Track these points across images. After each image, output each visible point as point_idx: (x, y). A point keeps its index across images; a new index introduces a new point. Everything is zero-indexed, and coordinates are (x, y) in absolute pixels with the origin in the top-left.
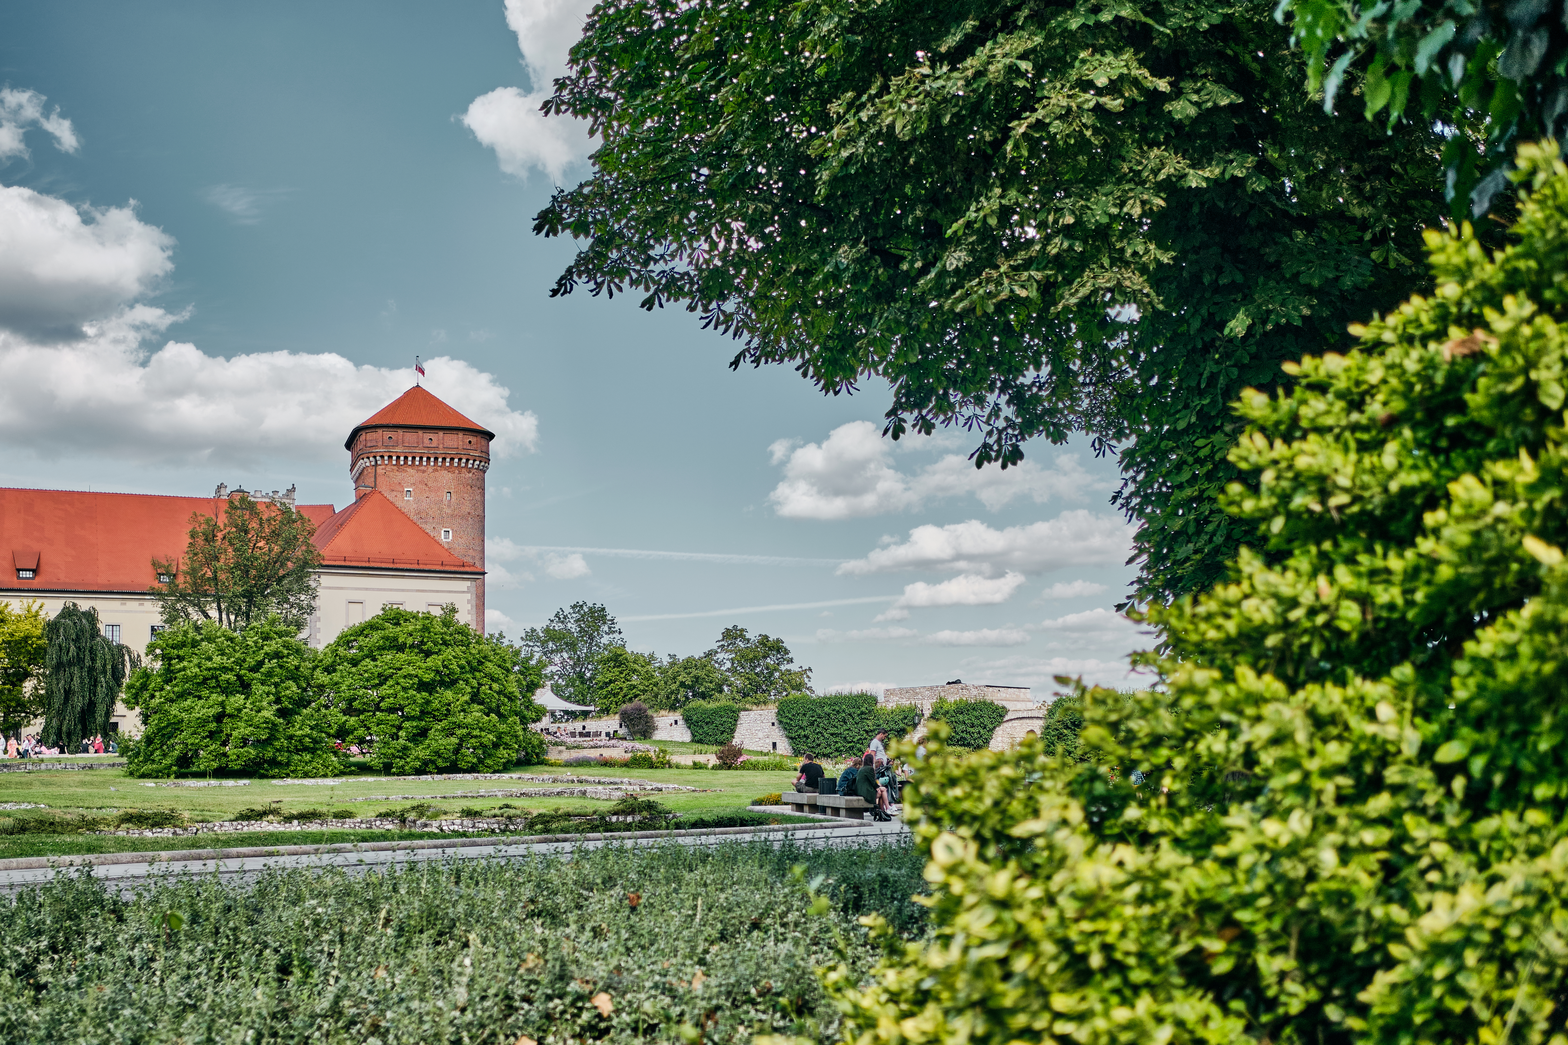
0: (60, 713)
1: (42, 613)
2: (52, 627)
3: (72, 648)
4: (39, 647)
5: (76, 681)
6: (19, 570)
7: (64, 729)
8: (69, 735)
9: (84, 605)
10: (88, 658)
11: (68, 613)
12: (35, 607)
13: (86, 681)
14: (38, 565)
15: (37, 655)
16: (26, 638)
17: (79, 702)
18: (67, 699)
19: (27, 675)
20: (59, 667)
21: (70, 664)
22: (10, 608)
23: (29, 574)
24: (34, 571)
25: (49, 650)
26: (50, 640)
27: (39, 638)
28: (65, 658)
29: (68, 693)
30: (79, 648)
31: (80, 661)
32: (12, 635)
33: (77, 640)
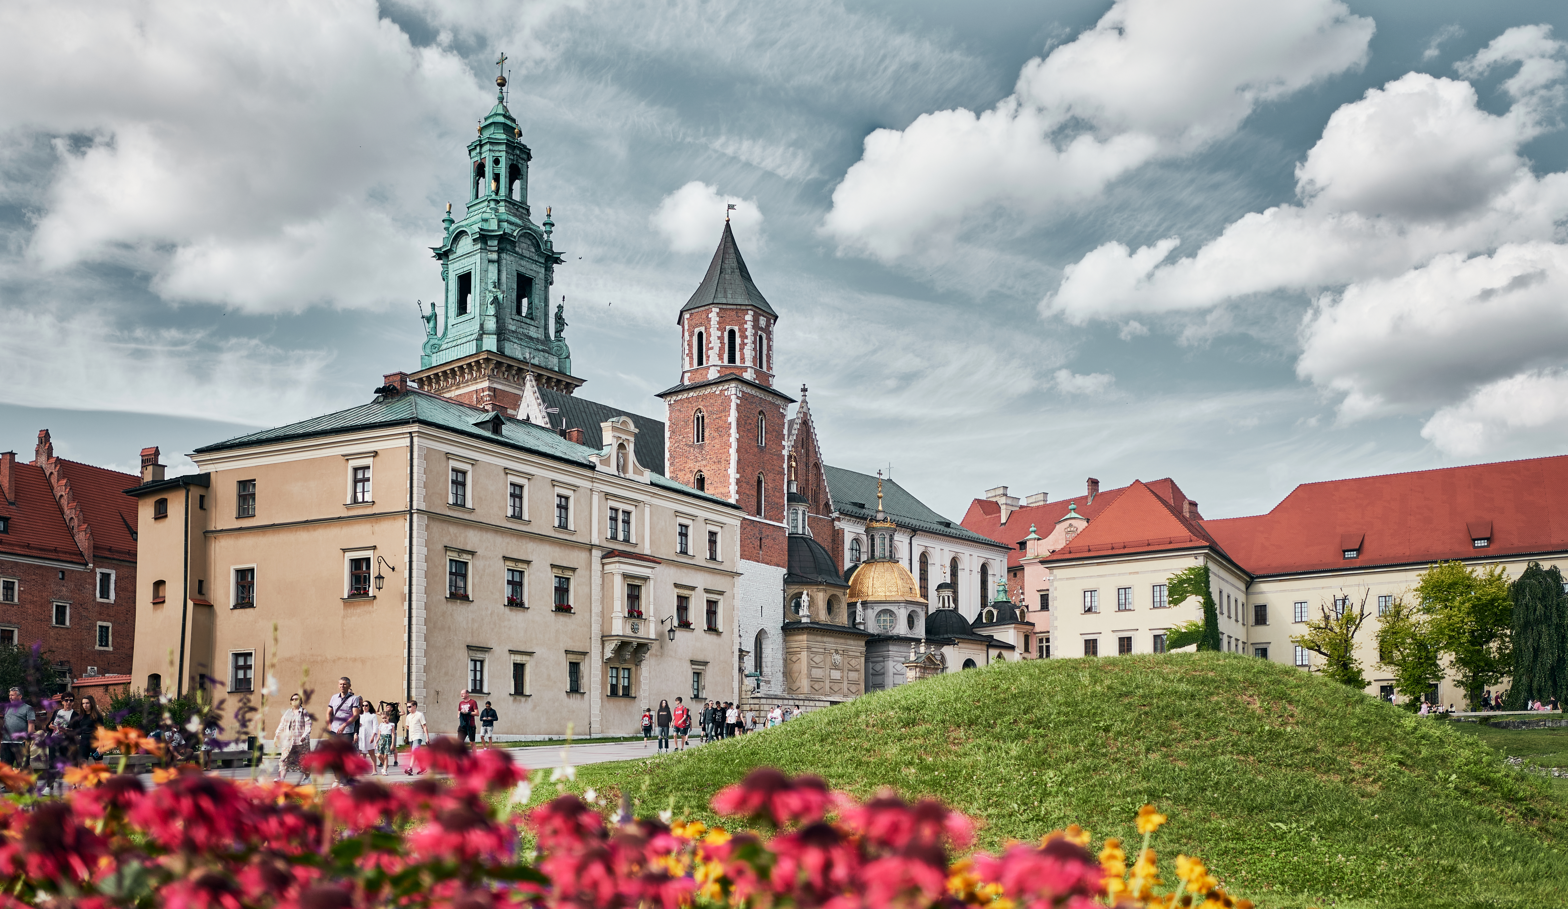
0: (1530, 670)
1: (1504, 576)
2: (1518, 587)
3: (1539, 606)
4: (1505, 609)
5: (1545, 640)
6: (1474, 540)
7: (1535, 685)
8: (1539, 691)
9: (1546, 566)
10: (1555, 615)
11: (1532, 573)
12: (1498, 571)
13: (1555, 638)
14: (1492, 533)
15: (1502, 617)
16: (1493, 600)
17: (1549, 660)
18: (1536, 656)
19: (1492, 636)
20: (1526, 625)
21: (1538, 622)
22: (1474, 575)
23: (1484, 543)
24: (1488, 539)
25: (1516, 611)
26: (1516, 601)
27: (1504, 600)
28: (1532, 617)
29: (1537, 651)
30: (1546, 607)
31: (1547, 618)
32: (1479, 599)
33: (1543, 598)
